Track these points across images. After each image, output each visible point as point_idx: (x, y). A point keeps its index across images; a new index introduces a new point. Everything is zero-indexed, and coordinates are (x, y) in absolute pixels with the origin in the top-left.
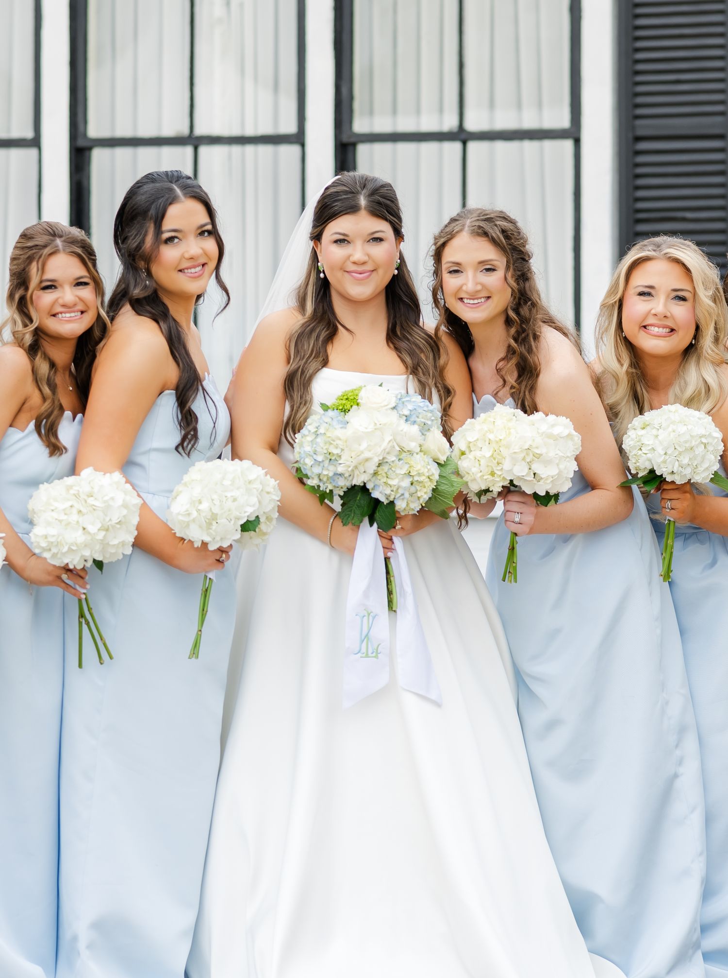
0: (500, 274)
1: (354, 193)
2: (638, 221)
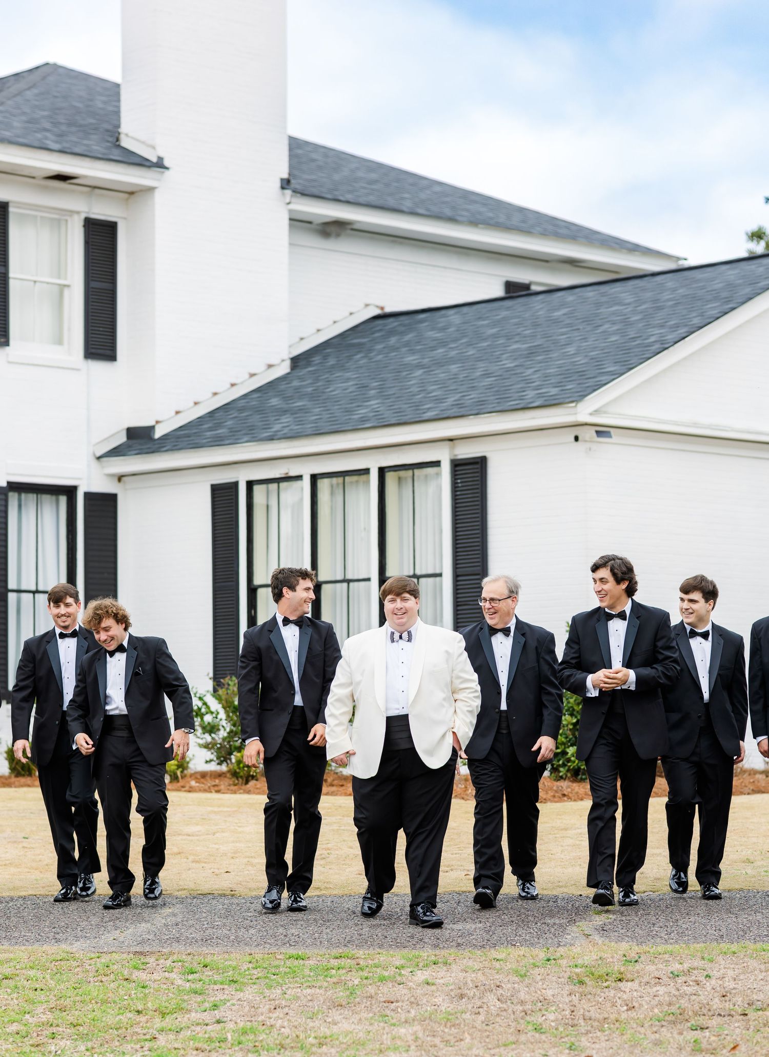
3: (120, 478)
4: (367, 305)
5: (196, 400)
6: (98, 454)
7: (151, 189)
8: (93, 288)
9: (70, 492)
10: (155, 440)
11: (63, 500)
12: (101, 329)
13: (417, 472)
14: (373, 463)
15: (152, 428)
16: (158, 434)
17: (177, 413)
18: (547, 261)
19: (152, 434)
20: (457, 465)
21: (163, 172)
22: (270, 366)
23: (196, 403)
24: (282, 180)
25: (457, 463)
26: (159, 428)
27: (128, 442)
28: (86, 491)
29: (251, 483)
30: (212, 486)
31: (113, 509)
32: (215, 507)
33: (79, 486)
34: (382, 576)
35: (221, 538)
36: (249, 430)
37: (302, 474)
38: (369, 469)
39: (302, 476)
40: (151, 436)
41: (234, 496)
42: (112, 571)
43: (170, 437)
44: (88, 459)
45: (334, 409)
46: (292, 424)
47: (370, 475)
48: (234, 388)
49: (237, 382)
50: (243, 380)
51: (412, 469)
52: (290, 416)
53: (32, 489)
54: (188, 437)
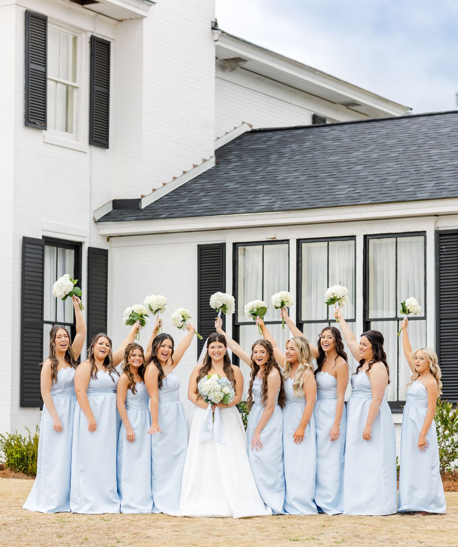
0: (265, 353)
1: (215, 337)
2: (441, 342)
3: (109, 238)
4: (243, 123)
5: (165, 183)
6: (97, 219)
7: (142, 17)
8: (96, 91)
9: (77, 247)
10: (142, 210)
11: (70, 254)
12: (100, 123)
13: (399, 239)
14: (360, 232)
15: (139, 200)
16: (144, 204)
17: (154, 190)
18: (335, 103)
19: (140, 206)
20: (440, 235)
21: (151, 5)
22: (205, 160)
23: (164, 184)
24: (212, 22)
25: (441, 233)
26: (143, 201)
27: (116, 210)
28: (89, 246)
29: (237, 245)
30: (199, 246)
31: (105, 262)
32: (202, 262)
33: (84, 242)
34: (365, 318)
35: (208, 286)
36: (237, 204)
37: (288, 239)
38: (355, 236)
39: (288, 240)
40: (139, 207)
41: (221, 254)
42: (104, 309)
43: (156, 208)
44: (90, 222)
45: (306, 191)
46: (277, 201)
47: (355, 240)
48: (186, 174)
49: (187, 171)
50: (190, 169)
51: (395, 237)
52: (267, 195)
53: (55, 243)
54: (176, 208)
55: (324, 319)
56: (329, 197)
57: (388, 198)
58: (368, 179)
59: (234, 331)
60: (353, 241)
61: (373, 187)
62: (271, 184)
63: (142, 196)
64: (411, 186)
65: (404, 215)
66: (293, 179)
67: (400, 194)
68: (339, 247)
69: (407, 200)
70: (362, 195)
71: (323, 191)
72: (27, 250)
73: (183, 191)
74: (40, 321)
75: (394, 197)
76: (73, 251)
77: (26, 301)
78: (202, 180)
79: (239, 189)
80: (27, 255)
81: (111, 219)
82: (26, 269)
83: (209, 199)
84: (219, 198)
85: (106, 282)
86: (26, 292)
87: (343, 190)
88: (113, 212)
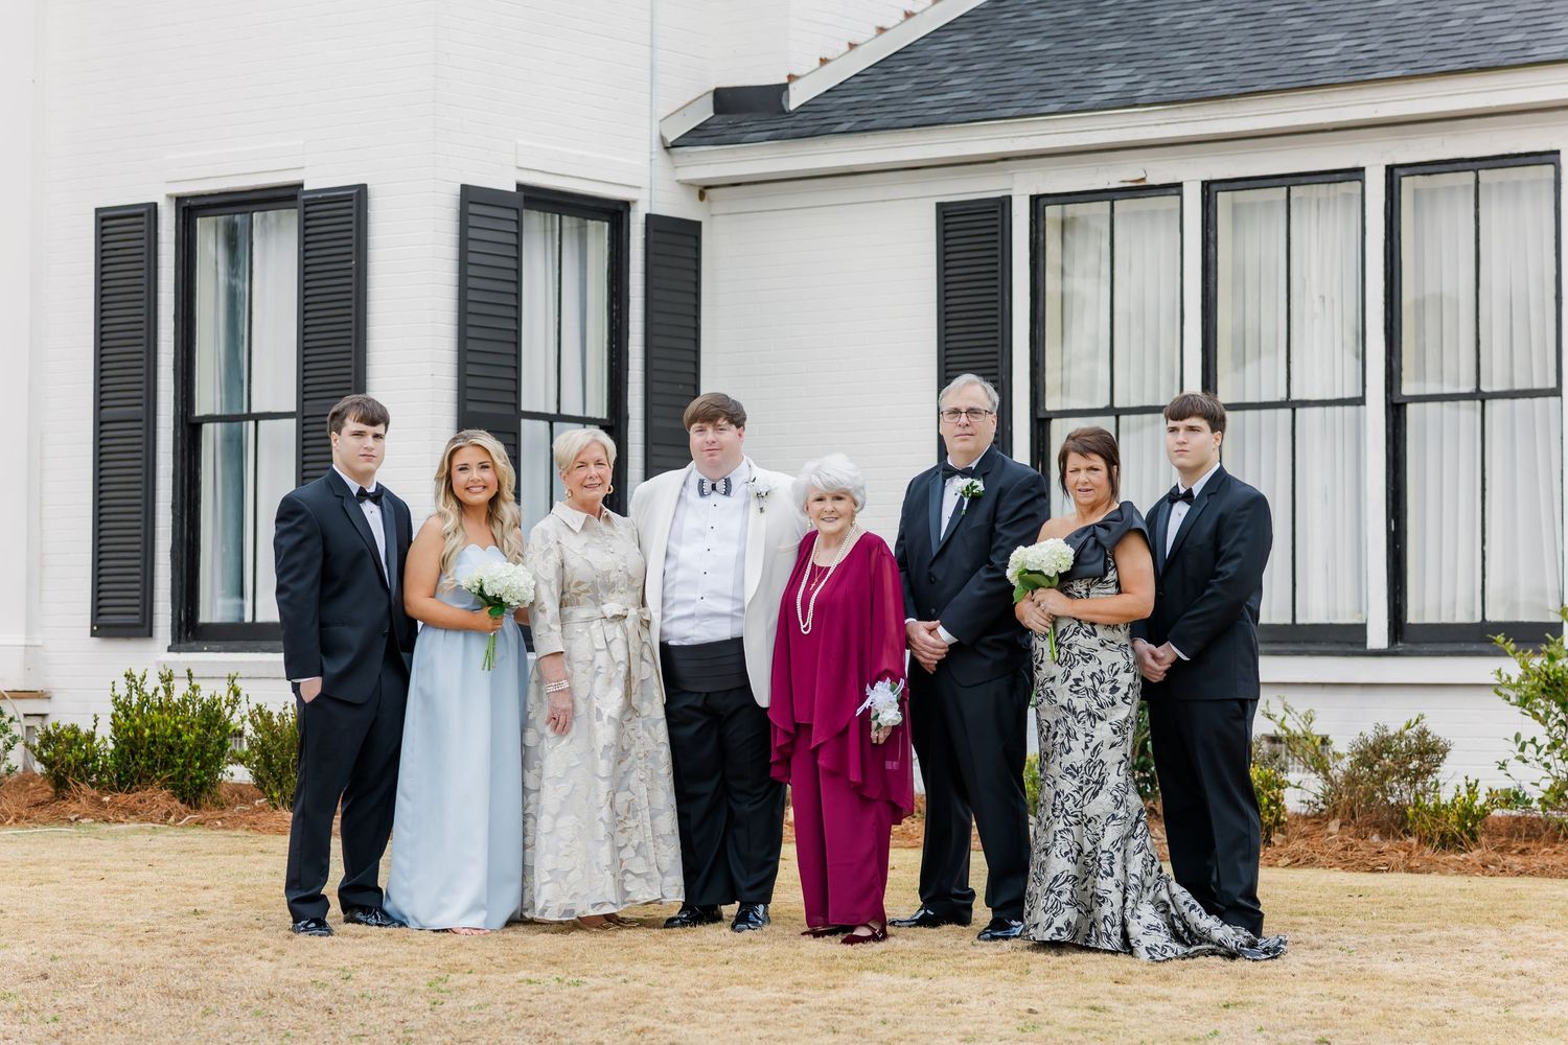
3: (704, 190)
5: (853, 42)
6: (671, 139)
9: (615, 213)
10: (790, 112)
11: (598, 235)
13: (1485, 176)
14: (1372, 158)
15: (784, 87)
16: (796, 99)
17: (824, 61)
19: (784, 102)
23: (852, 46)
26: (795, 89)
27: (722, 117)
28: (648, 212)
29: (1042, 201)
30: (940, 206)
31: (691, 253)
32: (948, 249)
33: (634, 202)
34: (1391, 395)
35: (964, 315)
36: (1041, 91)
37: (1178, 181)
38: (1363, 169)
39: (1179, 185)
40: (782, 106)
41: (1000, 228)
42: (691, 380)
43: (826, 108)
44: (651, 148)
45: (1230, 52)
46: (1148, 78)
47: (1363, 181)
48: (912, 20)
49: (915, 11)
50: (924, 7)
51: (1473, 170)
52: (1121, 66)
53: (555, 203)
54: (878, 107)
55: (1278, 400)
56: (1288, 64)
57: (1453, 61)
58: (1399, 16)
59: (1035, 434)
60: (1358, 184)
61: (1412, 35)
62: (1134, 38)
63: (791, 77)
64: (1518, 27)
65: (1497, 107)
66: (1195, 23)
67: (1485, 49)
68: (1318, 200)
69: (1505, 64)
70: (1380, 57)
71: (1275, 51)
72: (472, 221)
73: (903, 63)
74: (510, 411)
75: (1469, 59)
76: (607, 224)
77: (471, 357)
78: (956, 35)
79: (1049, 53)
80: (472, 233)
81: (706, 139)
82: (471, 271)
83: (966, 81)
84: (995, 78)
85: (697, 307)
86: (471, 332)
87: (1329, 44)
88: (716, 121)
